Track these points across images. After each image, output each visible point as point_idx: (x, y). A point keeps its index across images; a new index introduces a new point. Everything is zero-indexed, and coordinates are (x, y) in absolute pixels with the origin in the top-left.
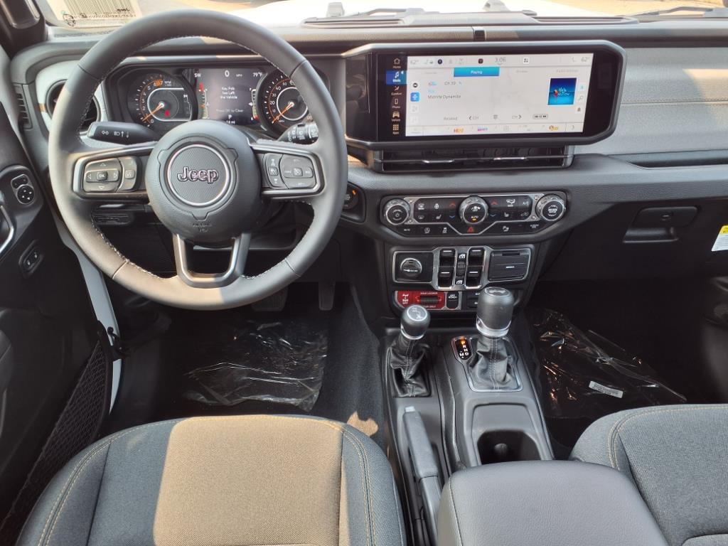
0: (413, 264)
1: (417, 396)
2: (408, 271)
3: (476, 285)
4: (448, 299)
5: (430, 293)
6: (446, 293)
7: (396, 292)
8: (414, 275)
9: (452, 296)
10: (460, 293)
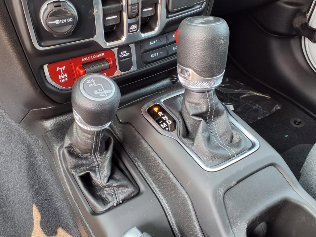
0: (62, 8)
1: (124, 201)
2: (57, 22)
3: (153, 29)
4: (119, 59)
5: (95, 57)
6: (115, 50)
7: (46, 67)
8: (67, 29)
9: (124, 54)
10: (132, 46)
